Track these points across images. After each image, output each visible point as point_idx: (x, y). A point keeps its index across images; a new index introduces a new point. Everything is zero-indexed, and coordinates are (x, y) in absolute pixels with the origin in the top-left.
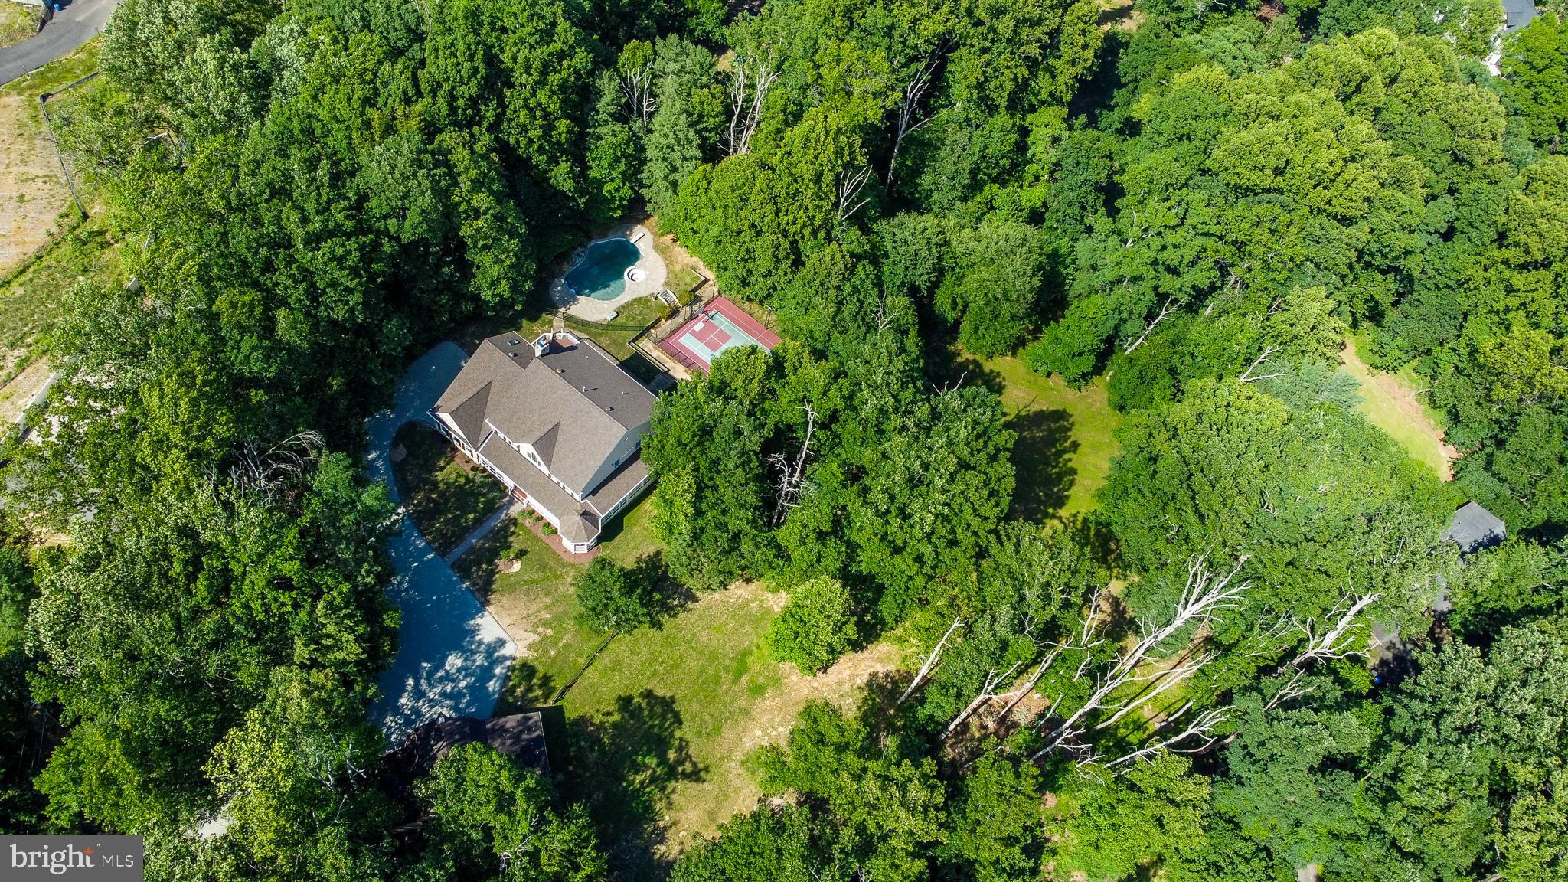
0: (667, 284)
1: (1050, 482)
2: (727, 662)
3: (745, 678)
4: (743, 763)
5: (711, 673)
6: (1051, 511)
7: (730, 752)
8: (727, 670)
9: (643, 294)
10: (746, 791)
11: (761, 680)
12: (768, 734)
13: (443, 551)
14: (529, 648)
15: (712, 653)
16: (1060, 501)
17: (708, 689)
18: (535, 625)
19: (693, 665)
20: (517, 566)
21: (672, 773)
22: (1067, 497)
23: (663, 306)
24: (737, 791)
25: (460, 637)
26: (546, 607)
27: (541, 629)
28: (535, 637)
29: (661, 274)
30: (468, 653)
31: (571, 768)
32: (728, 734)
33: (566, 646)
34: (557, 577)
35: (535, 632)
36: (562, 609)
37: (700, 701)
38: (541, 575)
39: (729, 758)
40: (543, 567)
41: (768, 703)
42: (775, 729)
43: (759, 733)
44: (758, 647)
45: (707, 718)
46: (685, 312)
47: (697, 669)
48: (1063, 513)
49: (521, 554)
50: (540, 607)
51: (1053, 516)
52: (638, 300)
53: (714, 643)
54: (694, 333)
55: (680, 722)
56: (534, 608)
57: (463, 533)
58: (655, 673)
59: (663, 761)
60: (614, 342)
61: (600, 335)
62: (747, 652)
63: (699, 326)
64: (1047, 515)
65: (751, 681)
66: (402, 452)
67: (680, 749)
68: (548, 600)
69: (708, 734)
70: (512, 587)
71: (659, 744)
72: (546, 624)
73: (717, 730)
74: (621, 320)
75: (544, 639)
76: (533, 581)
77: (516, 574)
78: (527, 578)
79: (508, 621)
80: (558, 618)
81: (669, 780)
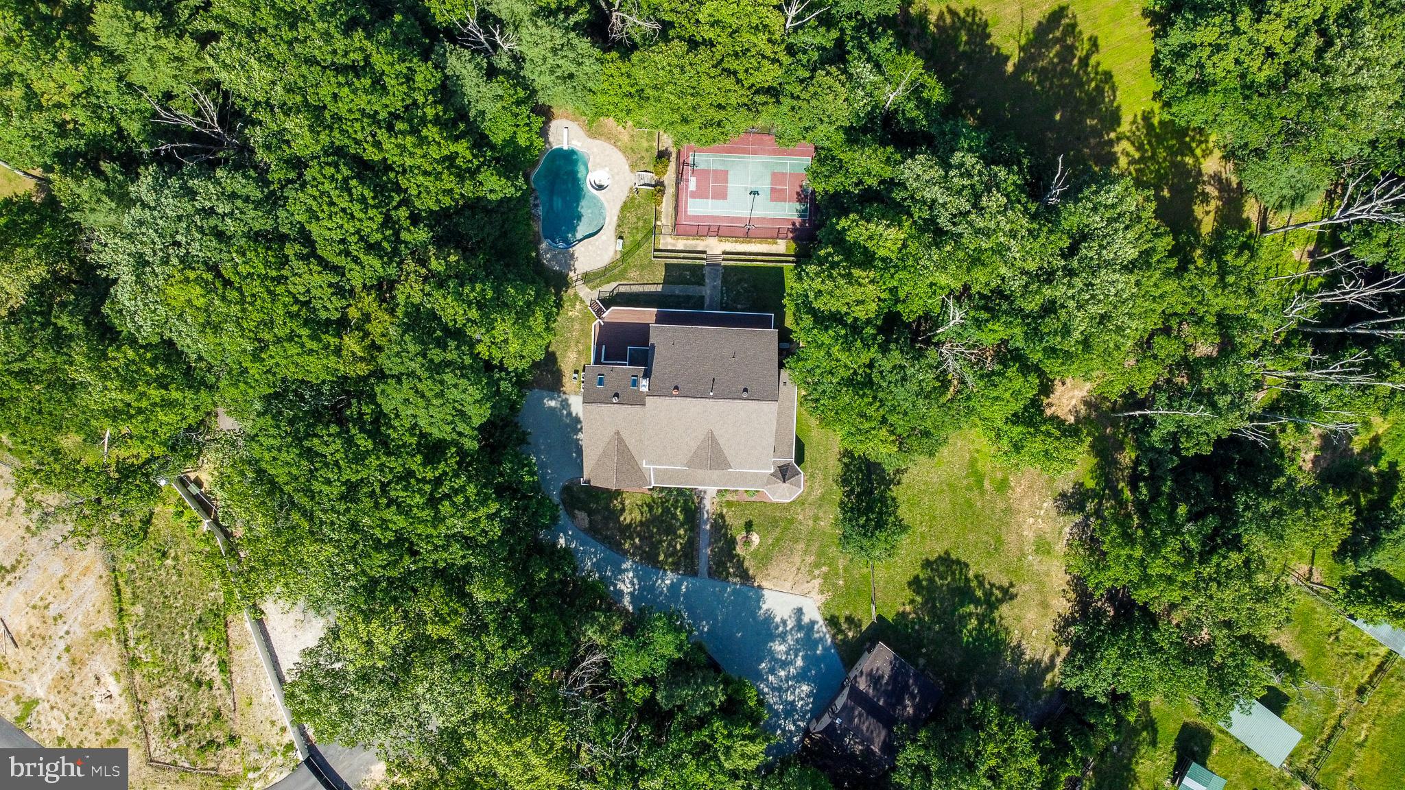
0: (633, 166)
1: (1095, 100)
2: (965, 482)
3: (987, 484)
4: (1037, 551)
5: (962, 501)
6: (1113, 135)
7: (1021, 550)
8: (969, 488)
9: (624, 199)
10: (1054, 568)
11: (999, 476)
12: (1039, 516)
13: (692, 572)
14: (822, 592)
15: (949, 485)
16: (1114, 118)
17: (967, 515)
18: (810, 572)
19: (943, 506)
20: (755, 538)
21: (991, 604)
22: (1118, 108)
23: (647, 192)
24: (1047, 574)
25: (766, 629)
26: (805, 552)
27: (817, 572)
28: (817, 582)
29: (620, 161)
30: (783, 637)
31: (924, 650)
32: (1010, 538)
33: (846, 569)
34: (791, 522)
35: (814, 577)
36: (817, 544)
37: (971, 531)
38: (778, 530)
39: (1023, 555)
40: (774, 522)
41: (1018, 490)
42: (1041, 508)
43: (1031, 520)
44: (978, 451)
45: (985, 538)
46: (669, 177)
47: (949, 507)
48: (1125, 127)
49: (749, 526)
50: (799, 556)
51: (1119, 139)
52: (625, 207)
53: (945, 476)
54: (694, 195)
55: (967, 565)
56: (797, 560)
57: (691, 548)
58: (923, 537)
59: (977, 602)
60: (643, 267)
61: (625, 270)
62: (973, 462)
63: (692, 183)
64: (1111, 143)
65: (992, 482)
66: (582, 516)
67: (981, 584)
68: (801, 546)
69: (996, 549)
70: (764, 559)
71: (964, 593)
72: (817, 565)
73: (999, 540)
74: (629, 239)
75: (826, 577)
76: (778, 540)
77: (761, 543)
78: (770, 541)
79: (788, 585)
80: (821, 553)
81: (992, 612)
